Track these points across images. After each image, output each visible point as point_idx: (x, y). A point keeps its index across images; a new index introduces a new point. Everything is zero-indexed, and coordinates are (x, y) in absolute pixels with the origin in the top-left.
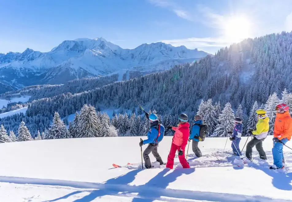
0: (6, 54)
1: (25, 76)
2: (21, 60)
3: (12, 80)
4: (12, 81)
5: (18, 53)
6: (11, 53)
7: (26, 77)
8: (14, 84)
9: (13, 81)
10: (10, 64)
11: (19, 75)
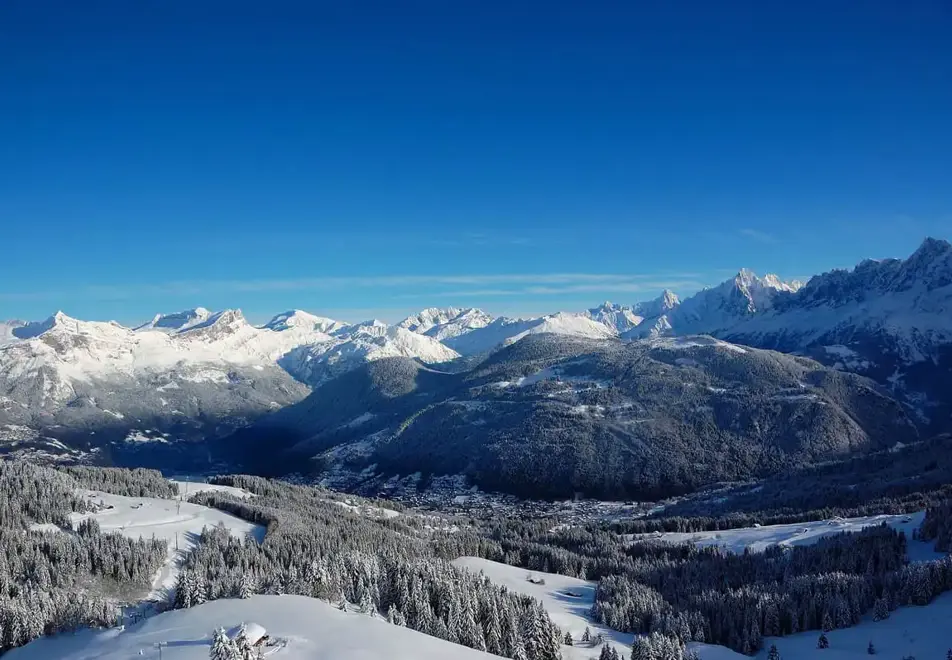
0: (851, 269)
1: (929, 359)
2: (901, 288)
3: (891, 376)
4: (889, 379)
5: (893, 261)
6: (869, 263)
7: (933, 362)
8: (899, 393)
9: (894, 379)
10: (863, 306)
11: (907, 356)
